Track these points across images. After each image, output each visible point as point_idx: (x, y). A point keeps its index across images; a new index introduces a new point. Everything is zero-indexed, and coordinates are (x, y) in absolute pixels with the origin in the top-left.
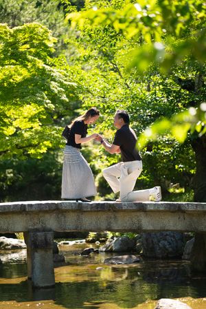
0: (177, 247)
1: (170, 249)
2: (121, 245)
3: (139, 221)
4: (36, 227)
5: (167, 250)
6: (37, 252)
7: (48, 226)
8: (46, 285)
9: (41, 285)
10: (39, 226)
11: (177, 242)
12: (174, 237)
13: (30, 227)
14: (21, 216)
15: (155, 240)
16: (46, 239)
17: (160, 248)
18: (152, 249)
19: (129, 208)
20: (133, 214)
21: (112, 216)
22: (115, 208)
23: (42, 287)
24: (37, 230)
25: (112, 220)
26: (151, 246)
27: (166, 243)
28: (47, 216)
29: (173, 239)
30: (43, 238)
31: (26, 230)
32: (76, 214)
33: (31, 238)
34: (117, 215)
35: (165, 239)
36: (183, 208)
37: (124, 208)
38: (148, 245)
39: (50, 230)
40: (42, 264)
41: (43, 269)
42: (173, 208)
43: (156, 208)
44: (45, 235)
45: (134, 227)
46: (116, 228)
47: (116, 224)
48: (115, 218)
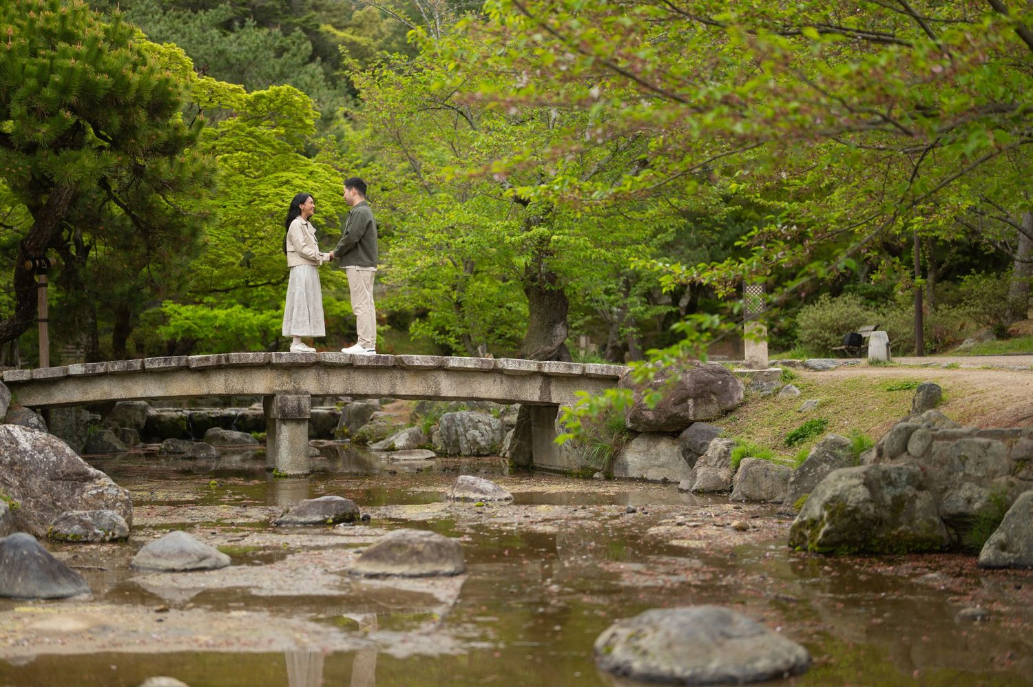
0: (493, 440)
1: (483, 443)
2: (408, 440)
3: (437, 384)
4: (284, 388)
5: (478, 443)
6: (285, 424)
7: (304, 387)
8: (296, 472)
9: (290, 472)
10: (289, 387)
11: (493, 431)
12: (489, 425)
13: (277, 388)
14: (263, 371)
15: (461, 429)
16: (299, 405)
17: (468, 441)
18: (456, 443)
19: (423, 364)
20: (429, 374)
21: (399, 375)
22: (403, 363)
23: (291, 476)
24: (287, 392)
25: (398, 382)
26: (454, 437)
27: (477, 433)
28: (303, 373)
29: (488, 428)
30: (296, 402)
31: (269, 392)
32: (346, 371)
33: (277, 403)
34: (405, 374)
35: (476, 428)
36: (500, 366)
37: (417, 363)
38: (449, 437)
39: (306, 393)
40: (292, 442)
41: (292, 450)
42: (485, 366)
43: (462, 365)
44: (299, 400)
45: (430, 392)
46: (403, 393)
47: (403, 386)
48: (402, 378)
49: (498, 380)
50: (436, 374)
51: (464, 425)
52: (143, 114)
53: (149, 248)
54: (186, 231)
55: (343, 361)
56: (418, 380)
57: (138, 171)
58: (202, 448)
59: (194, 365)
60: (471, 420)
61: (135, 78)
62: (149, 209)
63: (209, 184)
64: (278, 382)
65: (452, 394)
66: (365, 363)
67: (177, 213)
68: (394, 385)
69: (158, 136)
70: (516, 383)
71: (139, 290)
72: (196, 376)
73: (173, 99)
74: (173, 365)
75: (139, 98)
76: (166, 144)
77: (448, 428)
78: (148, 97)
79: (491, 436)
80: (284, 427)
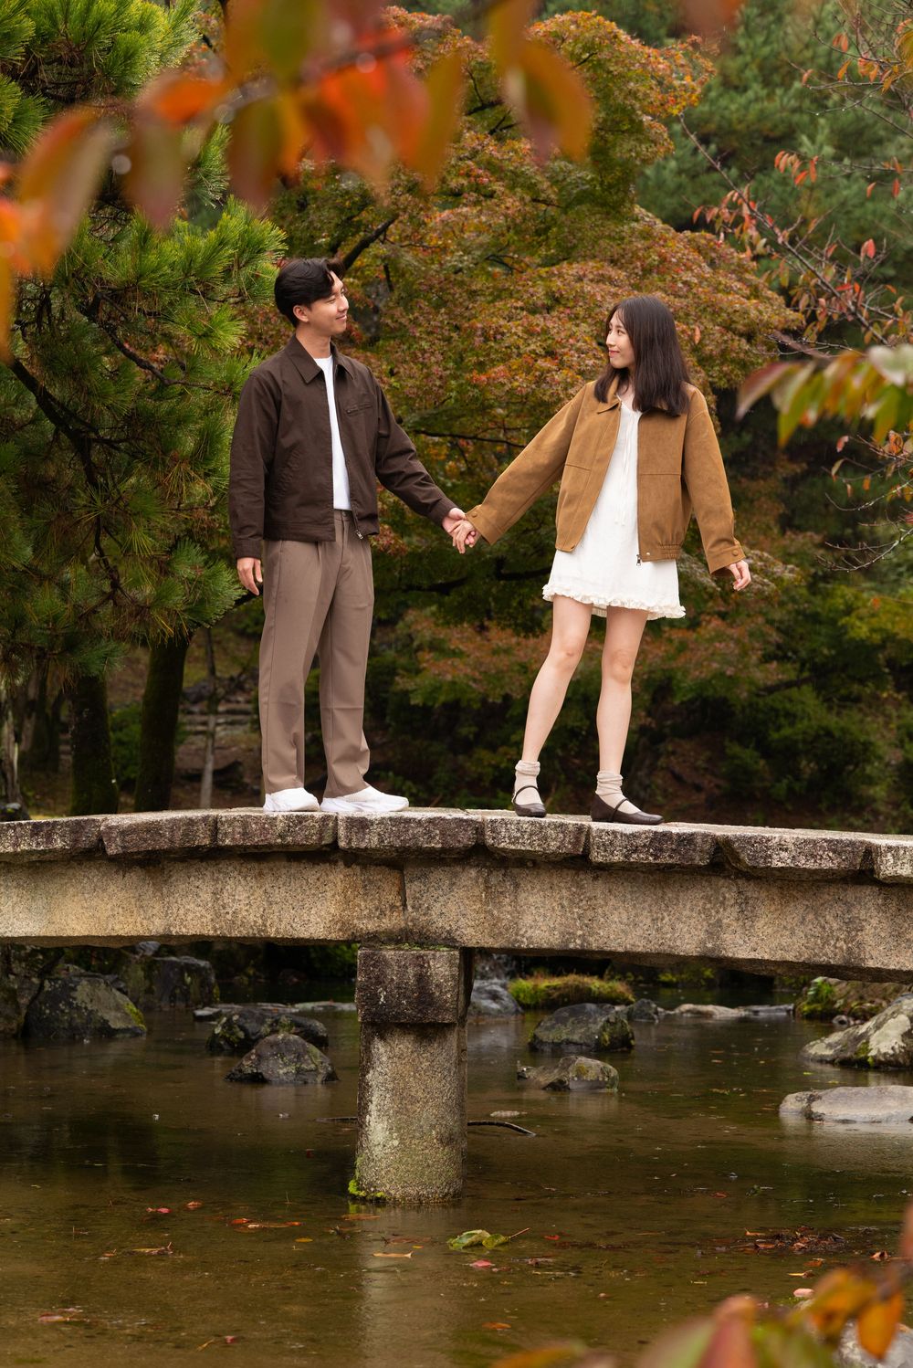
3: (853, 926)
4: (385, 924)
6: (382, 1038)
7: (442, 925)
9: (397, 1193)
10: (398, 921)
13: (363, 924)
16: (422, 979)
19: (803, 863)
21: (730, 895)
24: (389, 939)
25: (729, 916)
28: (439, 875)
30: (412, 974)
32: (569, 875)
34: (751, 890)
37: (781, 860)
39: (450, 942)
40: (405, 1097)
41: (402, 1124)
44: (421, 962)
45: (831, 954)
46: (743, 954)
47: (748, 931)
48: (744, 904)
50: (851, 894)
55: (553, 845)
56: (795, 912)
59: (117, 846)
64: (364, 905)
66: (618, 858)
68: (715, 930)
74: (59, 844)
80: (380, 1048)
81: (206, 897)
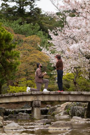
1: (80, 113)
2: (63, 113)
3: (69, 98)
7: (39, 100)
9: (37, 118)
10: (36, 99)
13: (34, 100)
14: (30, 96)
16: (38, 103)
17: (77, 113)
20: (67, 96)
22: (61, 93)
24: (36, 101)
25: (60, 98)
28: (39, 96)
31: (32, 101)
32: (48, 95)
33: (34, 103)
34: (62, 96)
35: (79, 110)
36: (83, 93)
37: (64, 93)
38: (73, 112)
39: (40, 101)
40: (37, 112)
42: (79, 94)
43: (74, 93)
45: (67, 100)
46: (61, 100)
47: (61, 99)
48: (61, 97)
49: (82, 97)
50: (68, 95)
51: (76, 109)
52: (4, 41)
53: (5, 71)
54: (13, 67)
55: (48, 93)
56: (65, 97)
57: (3, 54)
58: (18, 115)
59: (16, 95)
60: (77, 108)
61: (2, 34)
62: (6, 62)
63: (18, 56)
64: (34, 98)
65: (72, 100)
66: (53, 94)
67: (11, 63)
68: (59, 99)
69: (7, 46)
70: (86, 97)
71: (3, 80)
72: (16, 97)
73: (10, 38)
74: (11, 95)
75: (3, 38)
76: (9, 48)
77: (72, 110)
78: (5, 38)
79: (82, 111)
80: (35, 108)
81: (22, 98)
